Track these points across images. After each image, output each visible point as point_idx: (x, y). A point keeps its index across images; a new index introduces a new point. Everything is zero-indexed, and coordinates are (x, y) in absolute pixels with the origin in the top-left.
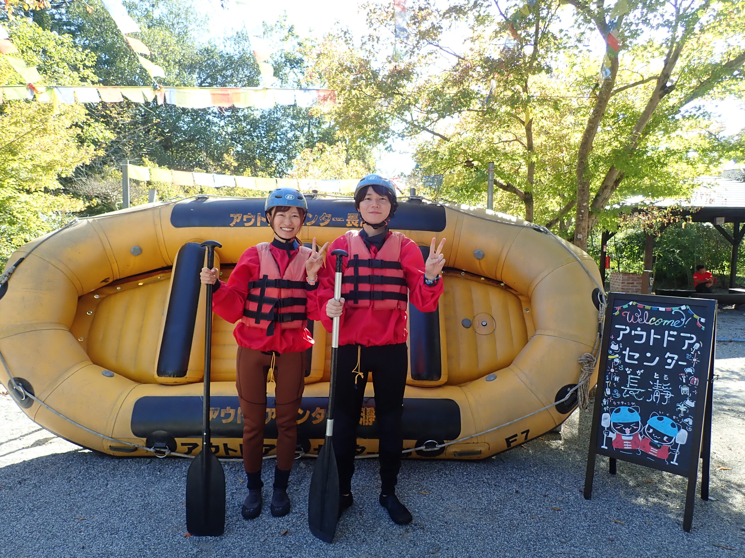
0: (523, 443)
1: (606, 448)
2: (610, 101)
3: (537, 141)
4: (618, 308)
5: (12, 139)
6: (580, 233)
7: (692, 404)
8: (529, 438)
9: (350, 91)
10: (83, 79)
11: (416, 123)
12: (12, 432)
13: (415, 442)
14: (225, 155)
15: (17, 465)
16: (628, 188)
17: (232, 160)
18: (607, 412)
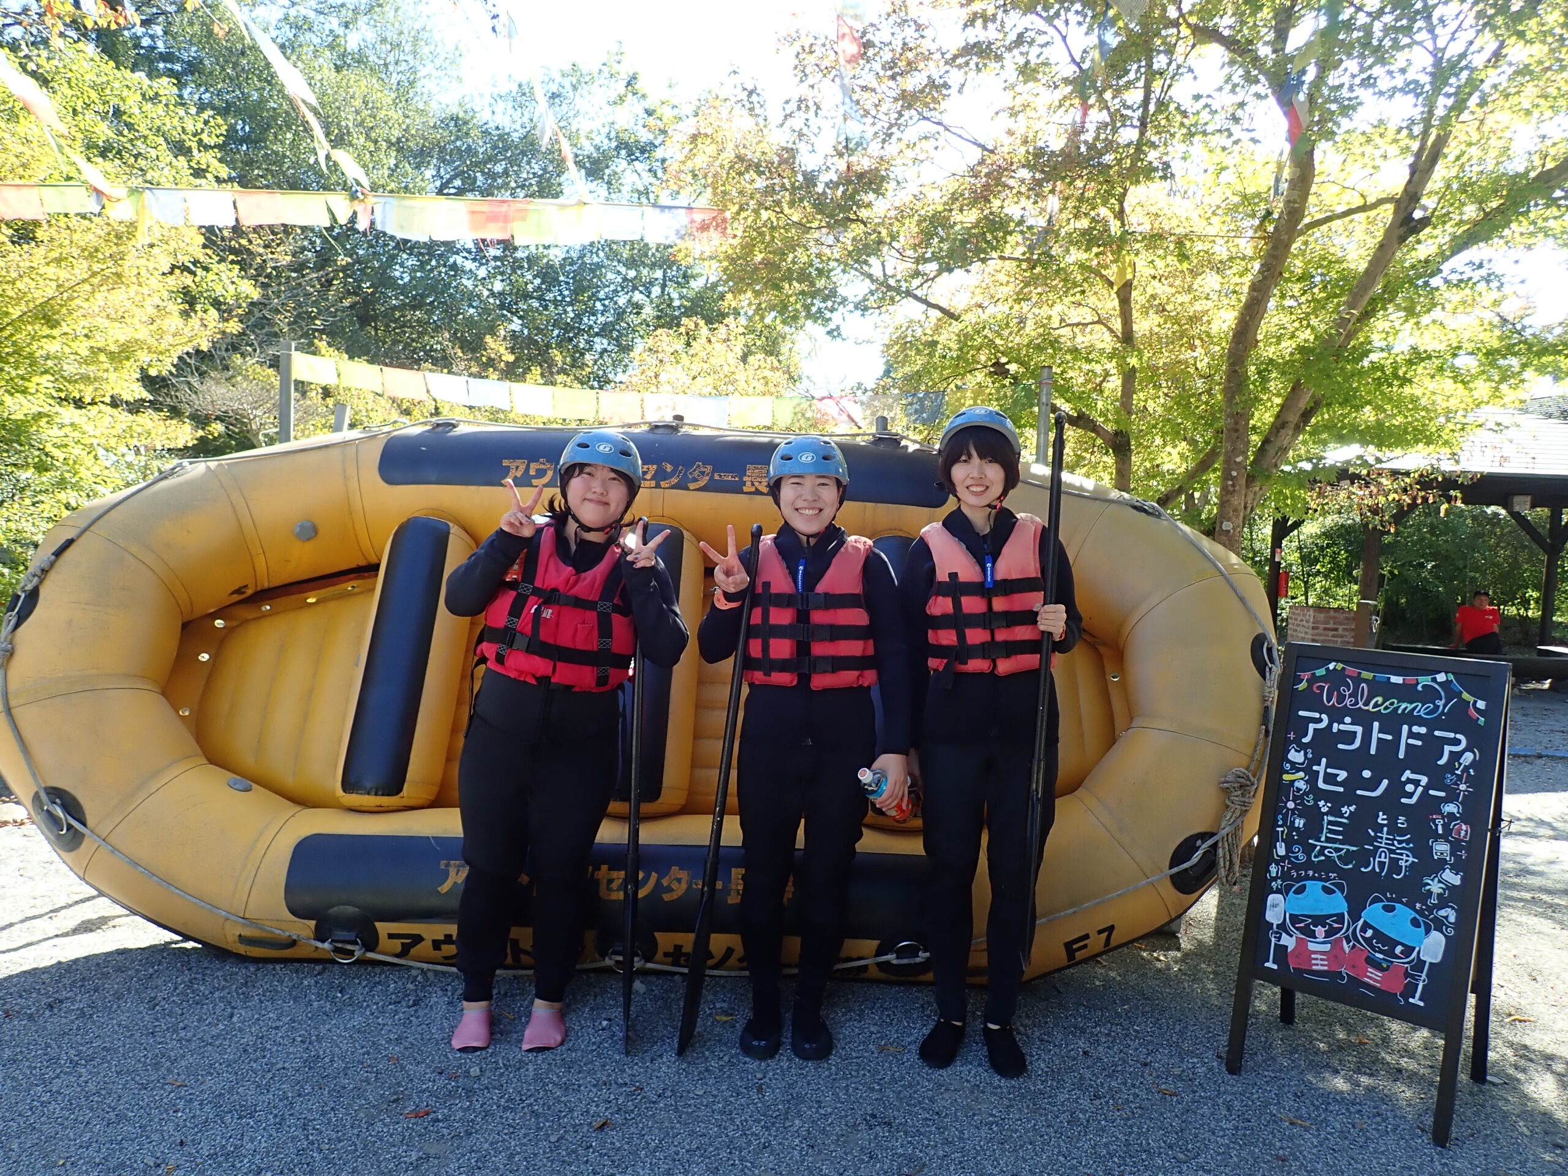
0: (1100, 954)
1: (1275, 967)
2: (1294, 246)
3: (1142, 325)
4: (1306, 676)
5: (50, 292)
6: (1229, 520)
7: (1456, 880)
8: (1114, 942)
9: (756, 212)
10: (199, 173)
11: (892, 282)
12: (32, 902)
13: (875, 943)
14: (488, 339)
15: (45, 970)
16: (1329, 427)
17: (502, 350)
18: (1278, 891)
